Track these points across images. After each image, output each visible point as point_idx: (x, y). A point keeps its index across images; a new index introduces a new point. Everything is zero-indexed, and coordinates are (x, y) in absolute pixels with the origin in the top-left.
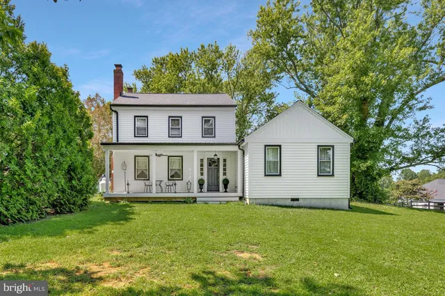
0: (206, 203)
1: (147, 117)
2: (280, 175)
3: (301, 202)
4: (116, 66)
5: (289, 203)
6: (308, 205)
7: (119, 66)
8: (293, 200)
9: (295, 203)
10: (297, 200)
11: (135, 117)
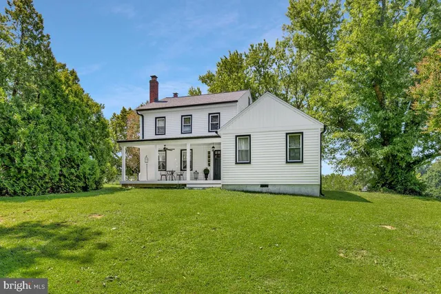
0: (191, 188)
1: (165, 117)
2: (250, 163)
3: (271, 189)
4: (152, 77)
5: (259, 189)
6: (277, 191)
7: (154, 77)
8: (262, 186)
9: (264, 189)
10: (267, 186)
11: (156, 118)
